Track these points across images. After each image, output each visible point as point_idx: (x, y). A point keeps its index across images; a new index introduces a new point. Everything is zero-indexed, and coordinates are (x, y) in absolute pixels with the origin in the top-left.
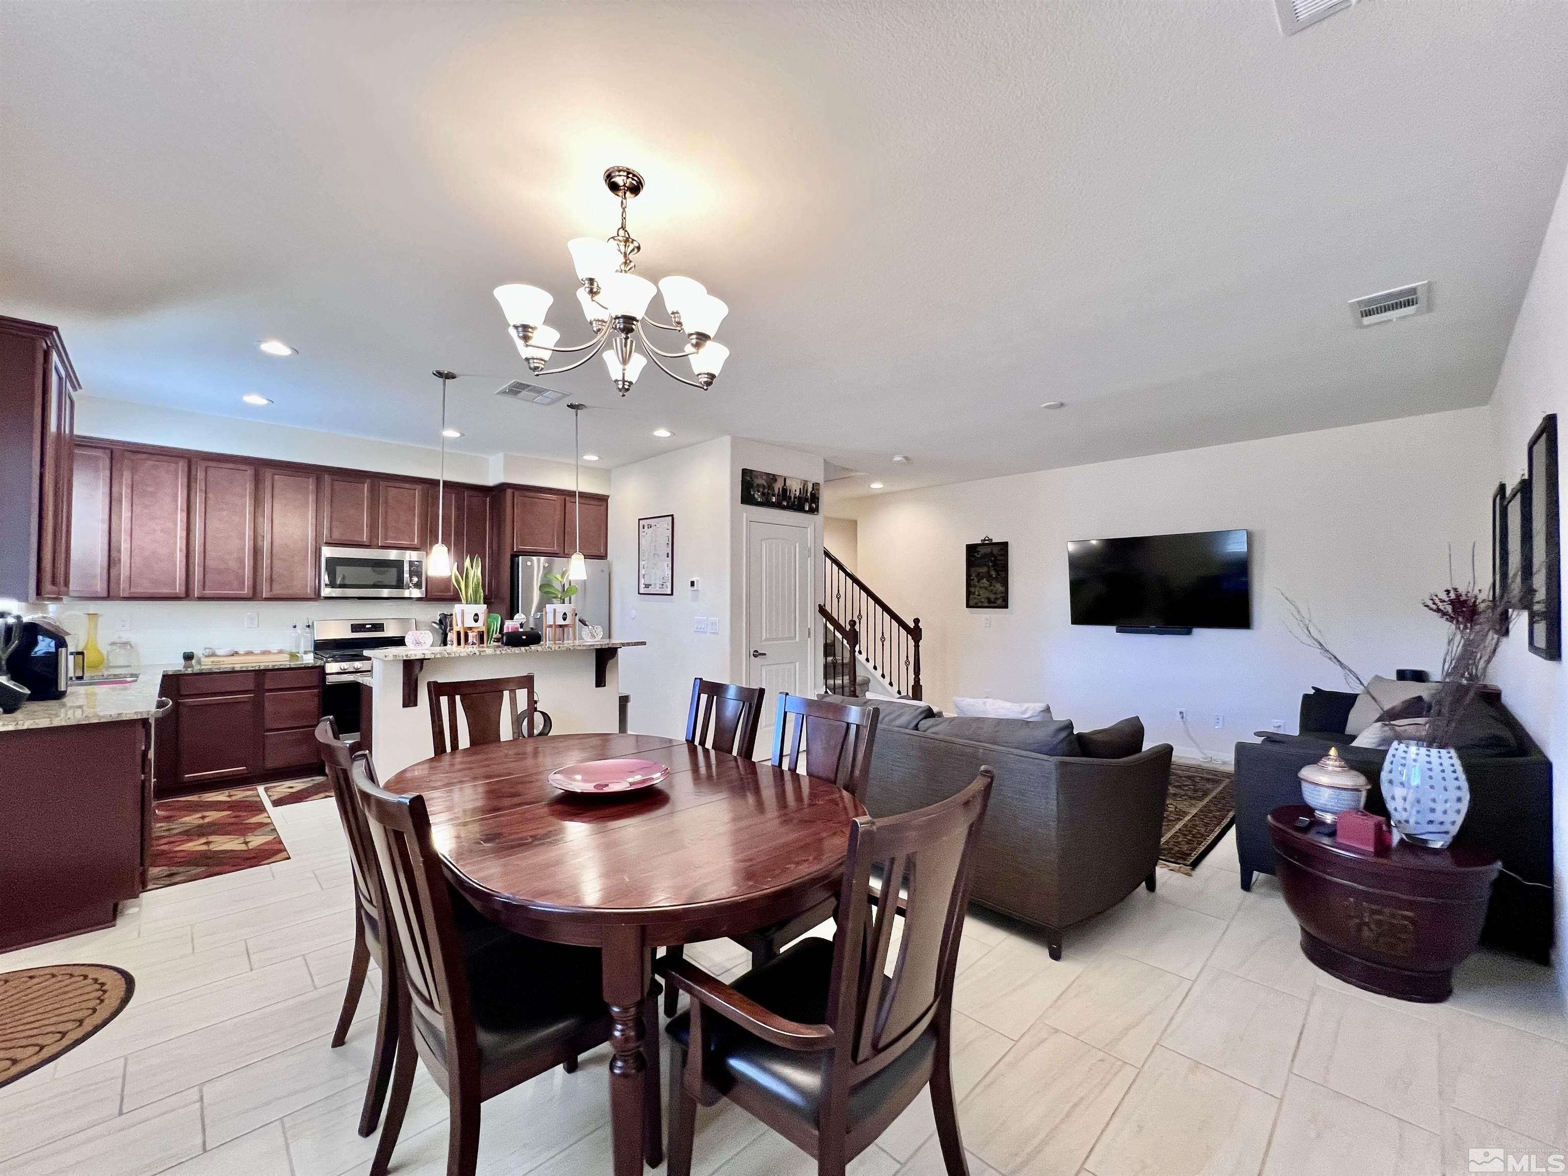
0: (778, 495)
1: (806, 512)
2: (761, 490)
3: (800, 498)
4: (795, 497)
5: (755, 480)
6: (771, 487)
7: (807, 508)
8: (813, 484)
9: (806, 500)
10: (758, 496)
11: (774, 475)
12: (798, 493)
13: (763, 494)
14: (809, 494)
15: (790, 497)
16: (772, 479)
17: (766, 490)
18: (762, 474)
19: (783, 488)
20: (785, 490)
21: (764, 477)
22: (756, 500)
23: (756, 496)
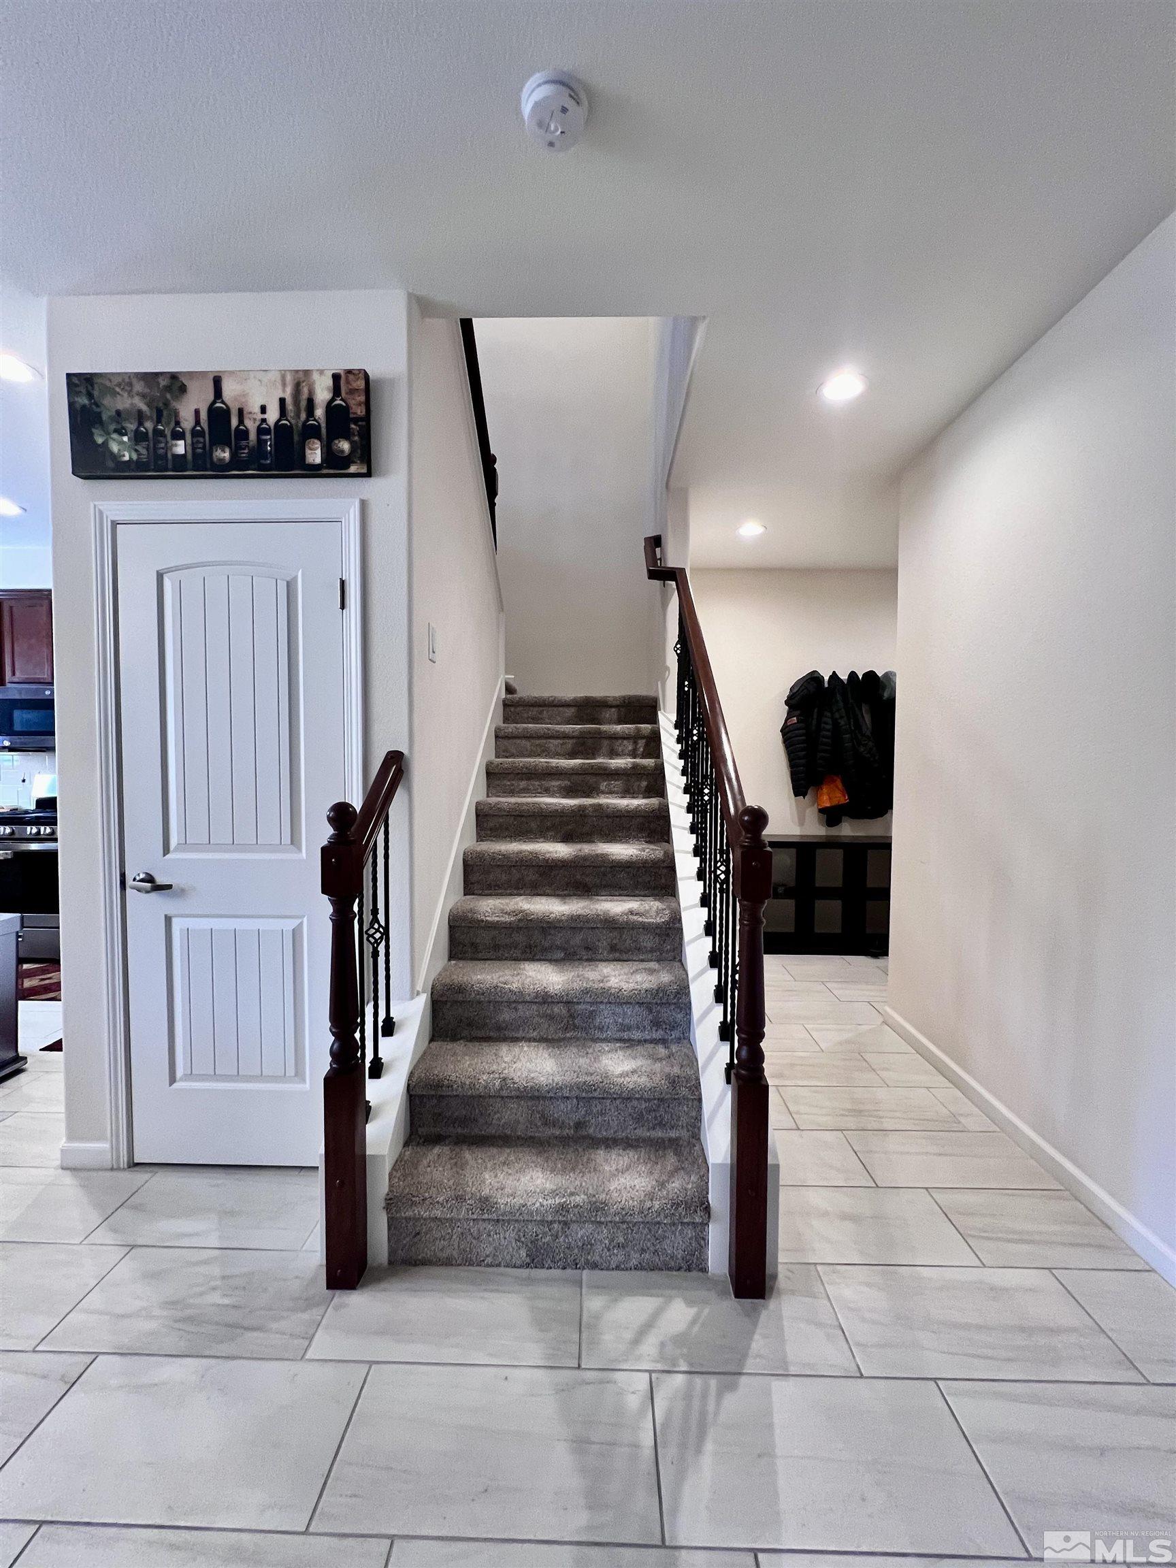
0: (194, 433)
1: (313, 472)
2: (131, 426)
3: (281, 431)
4: (261, 431)
5: (107, 401)
6: (163, 411)
7: (315, 455)
8: (336, 378)
9: (311, 432)
10: (121, 447)
11: (174, 376)
12: (273, 416)
13: (139, 437)
14: (319, 412)
15: (243, 434)
16: (168, 388)
17: (149, 425)
18: (127, 381)
19: (211, 410)
20: (219, 416)
21: (139, 387)
22: (115, 457)
23: (115, 448)
